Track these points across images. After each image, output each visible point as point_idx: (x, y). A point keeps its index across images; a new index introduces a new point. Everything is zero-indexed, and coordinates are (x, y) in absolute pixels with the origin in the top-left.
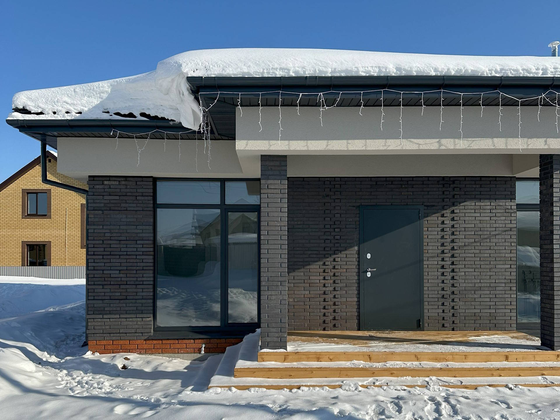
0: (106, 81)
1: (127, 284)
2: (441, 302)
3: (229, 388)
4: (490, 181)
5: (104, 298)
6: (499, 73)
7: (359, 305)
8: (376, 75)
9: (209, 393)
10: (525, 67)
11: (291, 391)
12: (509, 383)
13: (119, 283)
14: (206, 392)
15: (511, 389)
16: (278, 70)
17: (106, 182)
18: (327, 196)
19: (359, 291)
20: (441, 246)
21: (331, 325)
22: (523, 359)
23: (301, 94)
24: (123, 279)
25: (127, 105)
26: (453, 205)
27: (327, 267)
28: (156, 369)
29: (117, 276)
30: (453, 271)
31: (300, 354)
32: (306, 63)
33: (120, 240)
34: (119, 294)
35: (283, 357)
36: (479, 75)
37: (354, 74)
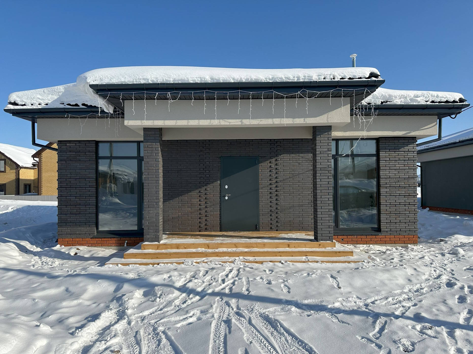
0: (62, 86)
1: (80, 205)
2: (270, 214)
3: (117, 264)
4: (299, 142)
5: (67, 213)
6: (271, 80)
7: (220, 216)
8: (199, 82)
9: (104, 267)
10: (286, 76)
11: (153, 266)
12: (282, 260)
13: (76, 204)
14: (103, 267)
15: (282, 263)
16: (142, 80)
17: (68, 144)
18: (201, 151)
19: (221, 208)
20: (269, 181)
21: (204, 228)
22: (298, 246)
23: (157, 93)
24: (78, 202)
25: (74, 99)
26: (277, 156)
27: (201, 194)
28: (92, 255)
29: (74, 200)
30: (277, 195)
31: (166, 245)
32: (158, 75)
33: (76, 179)
34: (76, 211)
35: (157, 247)
36: (260, 81)
37: (186, 82)
